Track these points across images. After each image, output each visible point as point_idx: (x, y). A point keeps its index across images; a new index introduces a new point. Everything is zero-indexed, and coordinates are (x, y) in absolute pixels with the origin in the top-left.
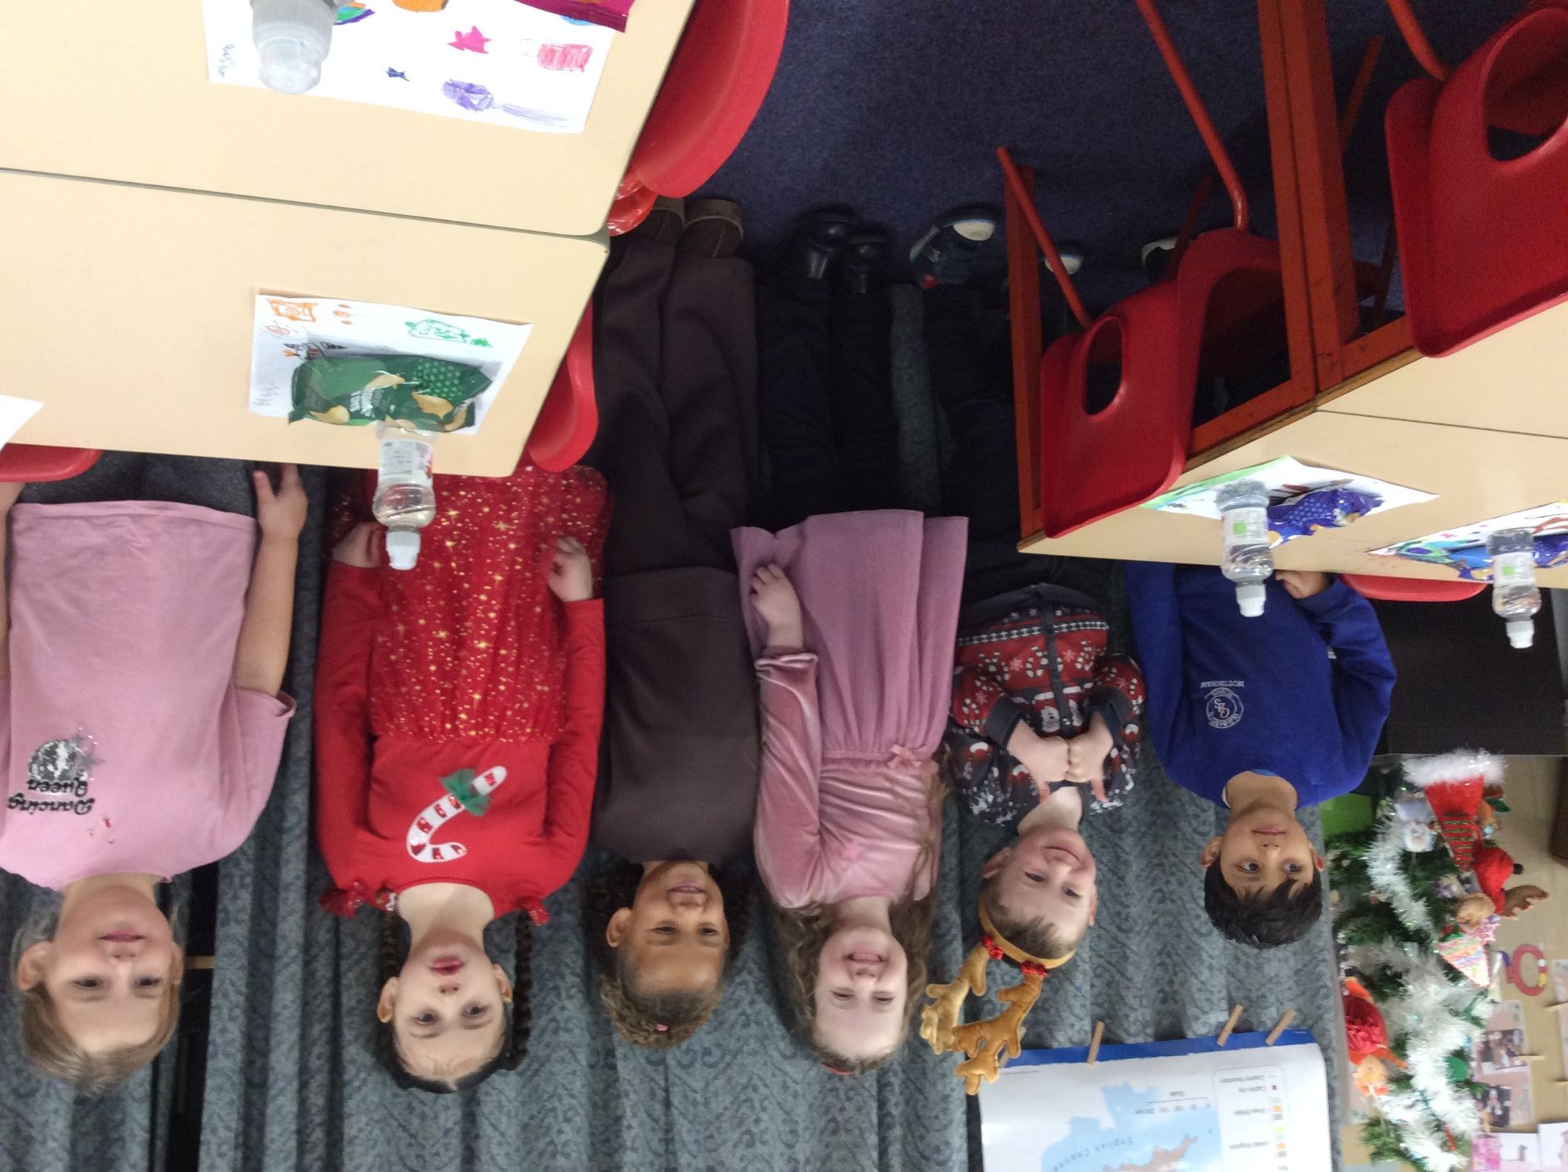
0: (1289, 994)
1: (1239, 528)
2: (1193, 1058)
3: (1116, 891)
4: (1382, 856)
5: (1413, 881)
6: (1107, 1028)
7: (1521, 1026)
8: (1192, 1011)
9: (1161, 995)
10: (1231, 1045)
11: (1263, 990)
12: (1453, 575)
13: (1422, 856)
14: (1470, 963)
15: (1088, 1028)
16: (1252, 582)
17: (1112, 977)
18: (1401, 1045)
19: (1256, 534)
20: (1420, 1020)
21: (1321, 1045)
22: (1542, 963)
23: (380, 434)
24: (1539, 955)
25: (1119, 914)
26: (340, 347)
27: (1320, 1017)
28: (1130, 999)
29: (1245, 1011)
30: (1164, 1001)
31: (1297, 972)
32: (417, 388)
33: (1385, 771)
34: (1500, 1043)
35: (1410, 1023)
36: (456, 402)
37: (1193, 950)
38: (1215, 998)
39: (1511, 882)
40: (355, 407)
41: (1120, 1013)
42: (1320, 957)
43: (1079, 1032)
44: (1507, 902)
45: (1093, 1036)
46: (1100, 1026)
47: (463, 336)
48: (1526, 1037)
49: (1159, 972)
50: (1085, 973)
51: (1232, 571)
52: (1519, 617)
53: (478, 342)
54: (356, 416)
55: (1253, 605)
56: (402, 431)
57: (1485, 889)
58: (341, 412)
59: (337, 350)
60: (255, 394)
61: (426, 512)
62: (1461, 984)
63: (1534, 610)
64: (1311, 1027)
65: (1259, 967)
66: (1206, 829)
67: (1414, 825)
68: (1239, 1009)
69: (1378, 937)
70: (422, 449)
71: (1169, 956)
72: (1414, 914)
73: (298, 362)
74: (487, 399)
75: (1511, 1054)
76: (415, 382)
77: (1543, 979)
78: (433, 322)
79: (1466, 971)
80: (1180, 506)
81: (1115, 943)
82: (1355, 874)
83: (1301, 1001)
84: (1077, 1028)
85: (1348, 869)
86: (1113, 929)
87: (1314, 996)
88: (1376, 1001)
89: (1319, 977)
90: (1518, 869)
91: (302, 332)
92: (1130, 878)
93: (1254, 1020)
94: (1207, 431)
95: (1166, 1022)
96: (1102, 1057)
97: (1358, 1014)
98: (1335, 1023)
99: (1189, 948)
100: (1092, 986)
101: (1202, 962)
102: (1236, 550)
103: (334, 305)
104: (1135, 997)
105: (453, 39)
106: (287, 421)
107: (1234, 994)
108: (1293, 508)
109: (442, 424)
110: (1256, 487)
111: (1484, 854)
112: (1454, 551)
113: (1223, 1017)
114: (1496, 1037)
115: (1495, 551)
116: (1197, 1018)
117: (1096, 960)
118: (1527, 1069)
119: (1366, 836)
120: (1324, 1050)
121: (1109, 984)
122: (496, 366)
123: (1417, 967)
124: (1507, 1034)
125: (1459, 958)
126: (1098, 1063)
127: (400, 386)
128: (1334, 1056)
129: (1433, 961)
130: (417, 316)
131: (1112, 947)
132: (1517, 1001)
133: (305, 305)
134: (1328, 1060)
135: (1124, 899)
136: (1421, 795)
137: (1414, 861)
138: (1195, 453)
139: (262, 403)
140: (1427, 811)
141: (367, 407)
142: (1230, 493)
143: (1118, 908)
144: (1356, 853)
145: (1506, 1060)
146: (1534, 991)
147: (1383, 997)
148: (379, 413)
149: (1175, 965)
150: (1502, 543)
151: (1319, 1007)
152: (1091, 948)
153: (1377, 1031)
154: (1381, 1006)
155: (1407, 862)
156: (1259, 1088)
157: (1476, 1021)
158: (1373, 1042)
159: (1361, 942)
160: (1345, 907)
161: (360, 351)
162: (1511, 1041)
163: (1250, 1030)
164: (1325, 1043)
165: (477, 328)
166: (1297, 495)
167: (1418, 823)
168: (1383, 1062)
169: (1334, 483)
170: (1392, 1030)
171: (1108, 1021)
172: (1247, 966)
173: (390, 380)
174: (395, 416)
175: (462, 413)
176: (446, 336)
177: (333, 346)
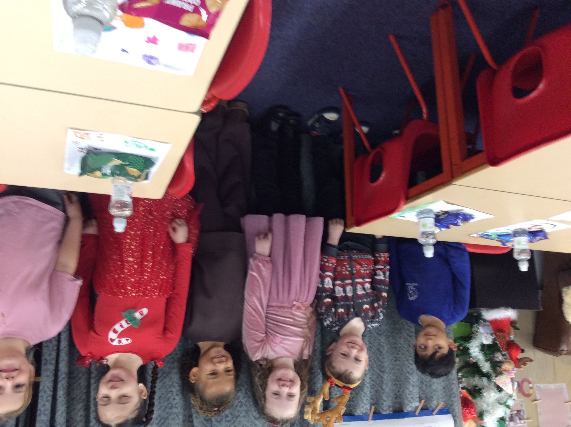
0: (441, 396)
1: (424, 226)
2: (406, 420)
3: (379, 357)
4: (474, 345)
5: (485, 355)
6: (375, 408)
7: (524, 409)
8: (406, 402)
9: (395, 396)
10: (420, 415)
11: (432, 394)
12: (499, 244)
13: (489, 346)
14: (506, 385)
15: (369, 408)
16: (429, 245)
17: (378, 389)
18: (481, 416)
19: (430, 228)
20: (488, 406)
21: (452, 415)
22: (531, 385)
23: (113, 182)
24: (530, 382)
25: (380, 365)
26: (100, 150)
27: (452, 405)
28: (384, 397)
29: (425, 402)
30: (396, 398)
31: (444, 388)
32: (126, 165)
33: (475, 314)
34: (516, 415)
35: (485, 407)
36: (141, 171)
37: (407, 379)
38: (414, 397)
39: (520, 356)
40: (103, 171)
41: (380, 402)
42: (452, 382)
43: (365, 409)
44: (519, 363)
45: (370, 411)
46: (373, 407)
47: (146, 147)
48: (525, 412)
49: (394, 387)
50: (367, 387)
51: (422, 241)
52: (523, 260)
54: (104, 175)
55: (429, 253)
56: (121, 181)
57: (511, 358)
58: (98, 173)
59: (98, 150)
60: (66, 165)
61: (129, 211)
62: (503, 393)
63: (529, 258)
64: (449, 408)
65: (430, 386)
66: (411, 334)
67: (486, 335)
68: (423, 401)
69: (473, 375)
70: (128, 188)
71: (398, 381)
72: (486, 367)
73: (83, 154)
74: (153, 170)
75: (520, 419)
76: (127, 163)
77: (531, 391)
78: (134, 141)
79: (504, 388)
80: (403, 217)
81: (379, 376)
82: (465, 352)
83: (445, 398)
84: (364, 408)
85: (462, 350)
86: (378, 371)
87: (450, 397)
88: (472, 399)
89: (452, 389)
90: (523, 351)
91: (86, 143)
92: (384, 352)
93: (428, 405)
94: (413, 190)
95: (397, 406)
96: (374, 419)
97: (466, 403)
98: (458, 407)
99: (405, 378)
100: (370, 392)
101: (410, 383)
102: (424, 233)
103: (98, 134)
104: (386, 396)
105: (146, 39)
106: (77, 175)
107: (422, 396)
108: (443, 219)
109: (136, 179)
110: (430, 211)
111: (511, 345)
112: (500, 236)
113: (417, 404)
114: (515, 412)
115: (514, 236)
116: (408, 405)
117: (372, 383)
118: (526, 424)
119: (468, 338)
120: (454, 417)
121: (376, 392)
122: (157, 159)
123: (487, 386)
124: (519, 411)
125: (502, 383)
126: (372, 421)
127: (122, 164)
128: (457, 419)
129: (492, 384)
130: (129, 139)
131: (377, 377)
132: (522, 399)
134: (455, 421)
135: (382, 360)
136: (488, 323)
137: (486, 348)
138: (409, 198)
139: (69, 169)
140: (490, 329)
141: (108, 172)
142: (421, 213)
143: (380, 363)
144: (465, 344)
145: (518, 421)
146: (528, 395)
147: (474, 397)
148: (113, 174)
149: (400, 385)
150: (517, 233)
151: (452, 401)
152: (370, 378)
153: (472, 410)
154: (474, 401)
155: (484, 348)
157: (508, 407)
158: (471, 414)
159: (467, 377)
160: (461, 364)
161: (107, 151)
162: (520, 414)
163: (427, 409)
164: (454, 414)
165: (151, 144)
166: (444, 214)
167: (487, 333)
168: (475, 421)
169: (458, 210)
170: (478, 410)
171: (376, 405)
172: (426, 385)
173: (117, 162)
174: (118, 175)
175: (144, 174)
176: (139, 147)
177: (96, 149)
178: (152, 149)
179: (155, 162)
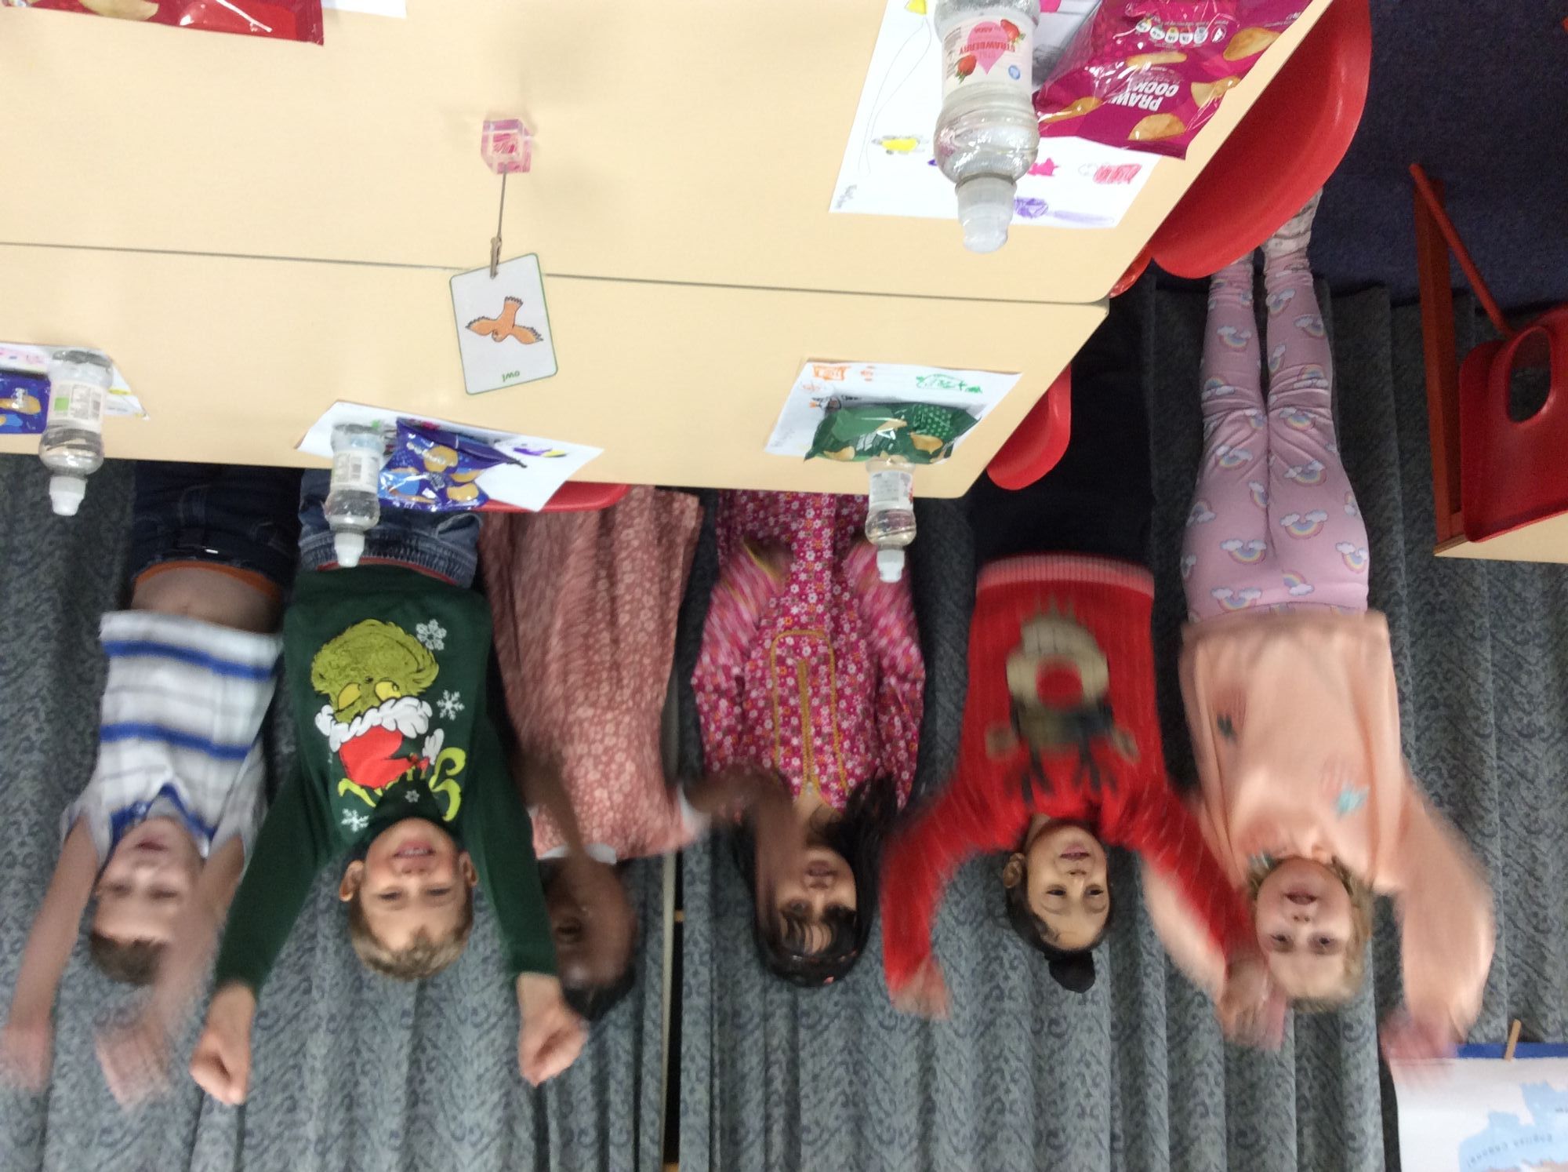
3: (1534, 892)
6: (1523, 1026)
15: (1505, 1025)
17: (1529, 977)
26: (857, 399)
28: (1548, 1000)
32: (915, 429)
36: (943, 440)
41: (1539, 1013)
43: (1496, 1030)
45: (1509, 1034)
46: (1517, 1025)
47: (961, 385)
50: (1501, 972)
53: (973, 390)
54: (860, 454)
58: (849, 452)
59: (853, 401)
60: (774, 437)
73: (819, 415)
76: (917, 425)
78: (939, 375)
81: (1532, 944)
84: (1493, 1025)
86: (1529, 929)
91: (830, 388)
92: (1547, 879)
96: (1522, 1054)
100: (1509, 984)
103: (863, 366)
104: (1554, 997)
106: (804, 459)
109: (926, 457)
117: (1512, 959)
121: (1525, 984)
122: (981, 407)
126: (1514, 1061)
127: (903, 429)
130: (926, 371)
131: (1528, 947)
135: (1541, 900)
139: (777, 444)
141: (868, 447)
143: (1535, 908)
148: (877, 451)
152: (1508, 949)
165: (971, 378)
171: (1525, 1020)
173: (895, 424)
174: (891, 452)
175: (945, 449)
176: (947, 387)
177: (851, 398)
179: (977, 418)
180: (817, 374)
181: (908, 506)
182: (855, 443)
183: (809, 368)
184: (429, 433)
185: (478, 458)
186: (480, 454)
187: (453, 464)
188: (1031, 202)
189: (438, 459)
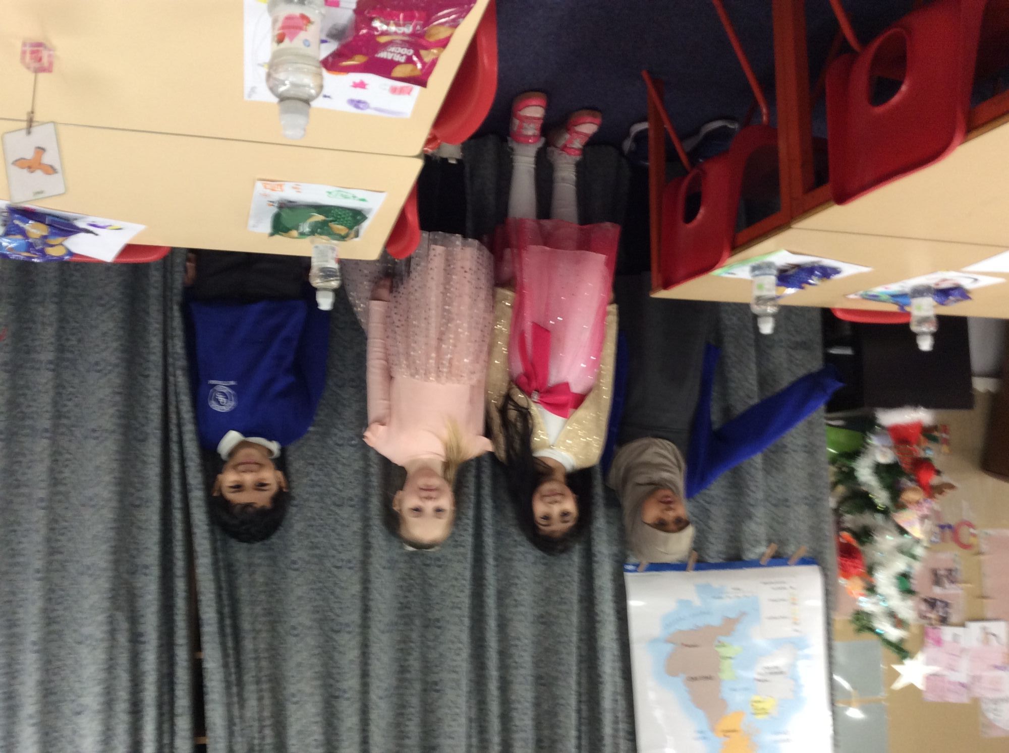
0: (805, 539)
2: (747, 571)
4: (864, 465)
5: (881, 479)
6: (699, 554)
7: (959, 567)
8: (746, 546)
9: (730, 538)
10: (770, 564)
11: (789, 536)
13: (887, 466)
14: (911, 524)
17: (701, 527)
18: (870, 570)
20: (882, 556)
21: (821, 567)
22: (973, 531)
23: (312, 242)
24: (971, 526)
26: (296, 202)
27: (822, 552)
28: (712, 539)
29: (777, 546)
30: (731, 540)
31: (811, 527)
32: (331, 221)
34: (945, 575)
35: (878, 556)
36: (350, 228)
37: (748, 514)
38: (759, 539)
40: (301, 229)
41: (706, 547)
42: (823, 519)
44: (932, 491)
47: (355, 197)
48: (961, 572)
49: (728, 525)
54: (302, 234)
56: (322, 241)
57: (920, 485)
58: (294, 233)
59: (293, 204)
60: (251, 222)
62: (907, 536)
64: (816, 556)
65: (786, 524)
67: (882, 449)
68: (773, 545)
69: (861, 510)
70: (333, 249)
71: (734, 517)
73: (275, 210)
74: (365, 225)
75: (952, 582)
76: (331, 219)
77: (973, 540)
78: (339, 191)
80: (733, 274)
81: (703, 509)
83: (811, 542)
85: (846, 473)
86: (702, 502)
87: (819, 540)
88: (859, 545)
89: (822, 530)
90: (938, 473)
91: (277, 195)
93: (784, 552)
94: (744, 235)
95: (732, 551)
96: (695, 569)
97: (848, 552)
98: (832, 557)
99: (745, 513)
101: (752, 519)
103: (292, 184)
104: (714, 538)
105: (353, 84)
106: (267, 235)
107: (771, 537)
109: (343, 238)
111: (923, 464)
112: (894, 296)
113: (763, 549)
114: (943, 572)
116: (749, 549)
118: (961, 591)
119: (854, 454)
120: (823, 569)
122: (369, 211)
123: (882, 527)
125: (905, 522)
126: (692, 572)
127: (324, 220)
128: (829, 573)
129: (891, 524)
130: (334, 189)
132: (955, 552)
133: (278, 185)
134: (825, 575)
136: (885, 432)
137: (883, 469)
139: (255, 226)
140: (889, 441)
141: (307, 230)
144: (850, 463)
145: (948, 585)
146: (967, 546)
147: (862, 543)
148: (313, 233)
149: (738, 522)
151: (822, 546)
153: (858, 562)
154: (861, 548)
155: (880, 470)
156: (785, 588)
157: (914, 557)
158: (857, 568)
159: (853, 513)
160: (845, 494)
161: (303, 204)
162: (952, 575)
163: (780, 557)
164: (824, 566)
165: (361, 194)
166: (793, 268)
167: (885, 447)
168: (861, 579)
170: (867, 561)
171: (699, 551)
172: (778, 522)
173: (319, 218)
174: (321, 234)
175: (353, 232)
176: (346, 197)
177: (291, 202)
178: (363, 200)
179: (367, 216)
180: (266, 188)
181: (334, 265)
182: (297, 228)
183: (259, 185)
184: (29, 214)
185: (63, 230)
186: (62, 228)
187: (45, 234)
188: (359, 102)
189: (35, 230)
